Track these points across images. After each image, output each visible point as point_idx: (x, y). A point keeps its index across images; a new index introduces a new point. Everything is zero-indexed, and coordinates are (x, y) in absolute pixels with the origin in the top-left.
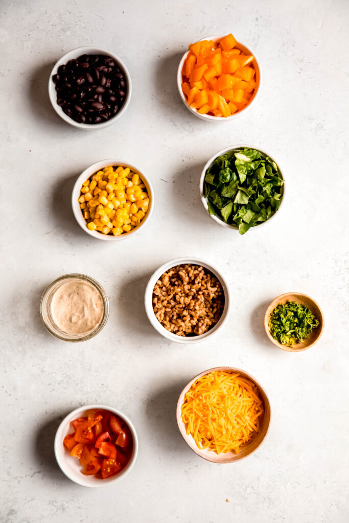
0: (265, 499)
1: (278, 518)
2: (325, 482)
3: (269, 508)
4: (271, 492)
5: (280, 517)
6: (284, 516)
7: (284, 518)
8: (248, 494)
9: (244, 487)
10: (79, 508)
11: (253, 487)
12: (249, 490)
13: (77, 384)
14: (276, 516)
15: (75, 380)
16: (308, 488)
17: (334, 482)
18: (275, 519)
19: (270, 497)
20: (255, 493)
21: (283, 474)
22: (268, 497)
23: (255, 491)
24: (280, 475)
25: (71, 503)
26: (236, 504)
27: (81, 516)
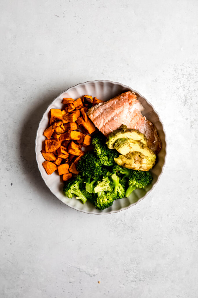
0: (129, 227)
1: (138, 239)
2: (168, 216)
3: (132, 233)
4: (133, 223)
5: (139, 238)
6: (142, 238)
7: (141, 239)
8: (118, 224)
9: (115, 220)
10: (9, 236)
11: (121, 220)
12: (119, 222)
13: (4, 156)
14: (136, 237)
15: (3, 154)
16: (157, 219)
17: (174, 215)
18: (136, 239)
19: (133, 226)
20: (123, 224)
21: (141, 211)
22: (131, 226)
23: (123, 223)
24: (138, 212)
25: (3, 233)
26: (111, 231)
27: (11, 241)
